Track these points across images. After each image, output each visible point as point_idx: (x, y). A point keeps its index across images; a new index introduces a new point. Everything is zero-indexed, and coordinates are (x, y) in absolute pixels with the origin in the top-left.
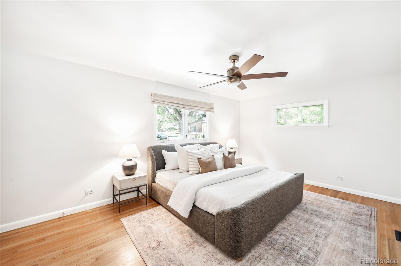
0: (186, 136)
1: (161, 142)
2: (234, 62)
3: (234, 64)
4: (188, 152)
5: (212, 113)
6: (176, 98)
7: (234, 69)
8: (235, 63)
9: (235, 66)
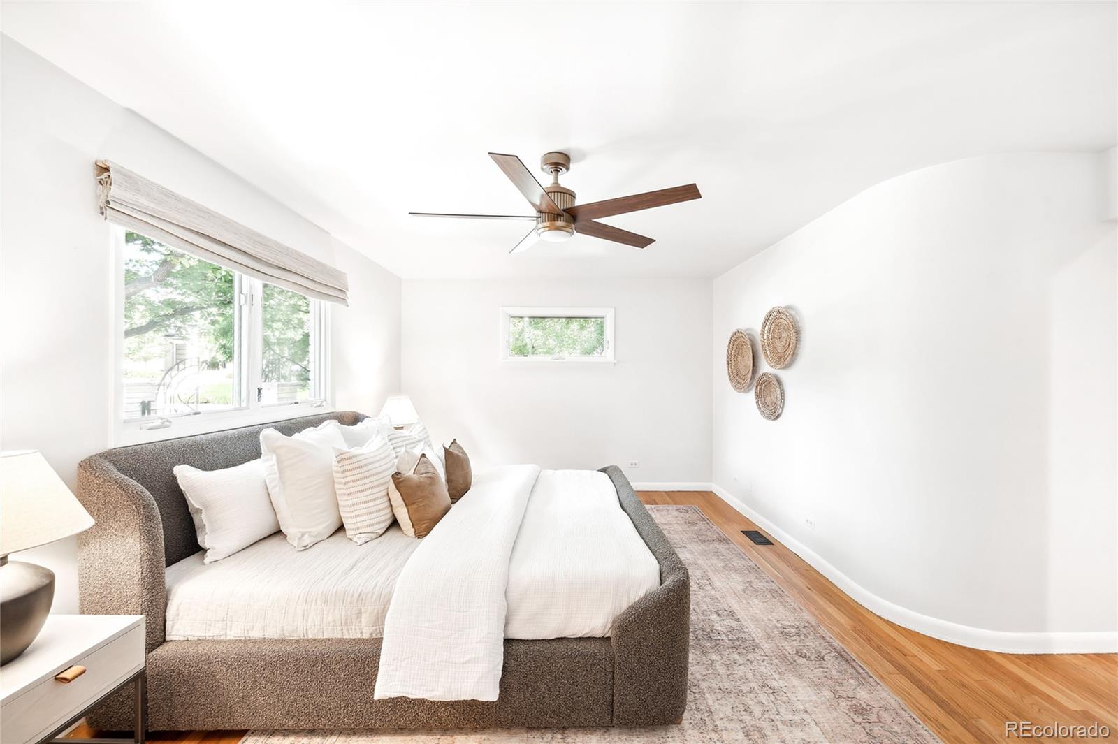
0: (259, 390)
1: (150, 429)
2: (557, 171)
3: (556, 178)
4: (343, 457)
5: (340, 306)
6: (227, 223)
7: (558, 192)
8: (559, 177)
9: (559, 182)
